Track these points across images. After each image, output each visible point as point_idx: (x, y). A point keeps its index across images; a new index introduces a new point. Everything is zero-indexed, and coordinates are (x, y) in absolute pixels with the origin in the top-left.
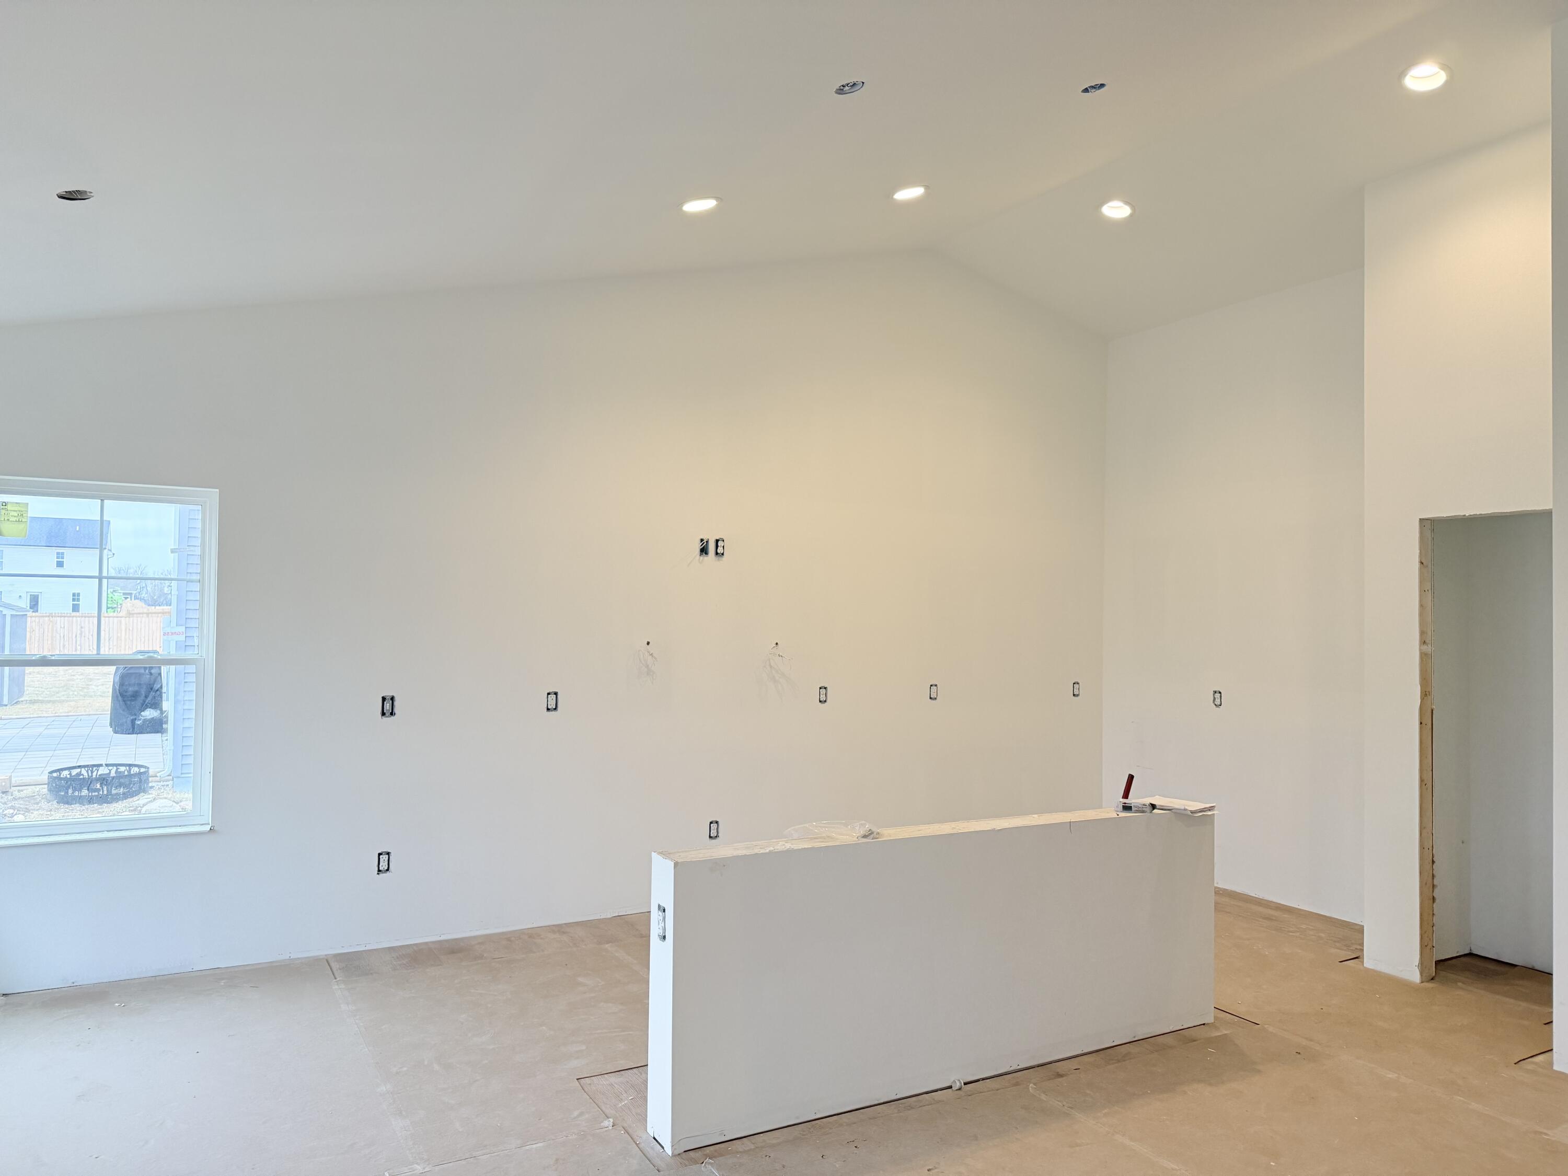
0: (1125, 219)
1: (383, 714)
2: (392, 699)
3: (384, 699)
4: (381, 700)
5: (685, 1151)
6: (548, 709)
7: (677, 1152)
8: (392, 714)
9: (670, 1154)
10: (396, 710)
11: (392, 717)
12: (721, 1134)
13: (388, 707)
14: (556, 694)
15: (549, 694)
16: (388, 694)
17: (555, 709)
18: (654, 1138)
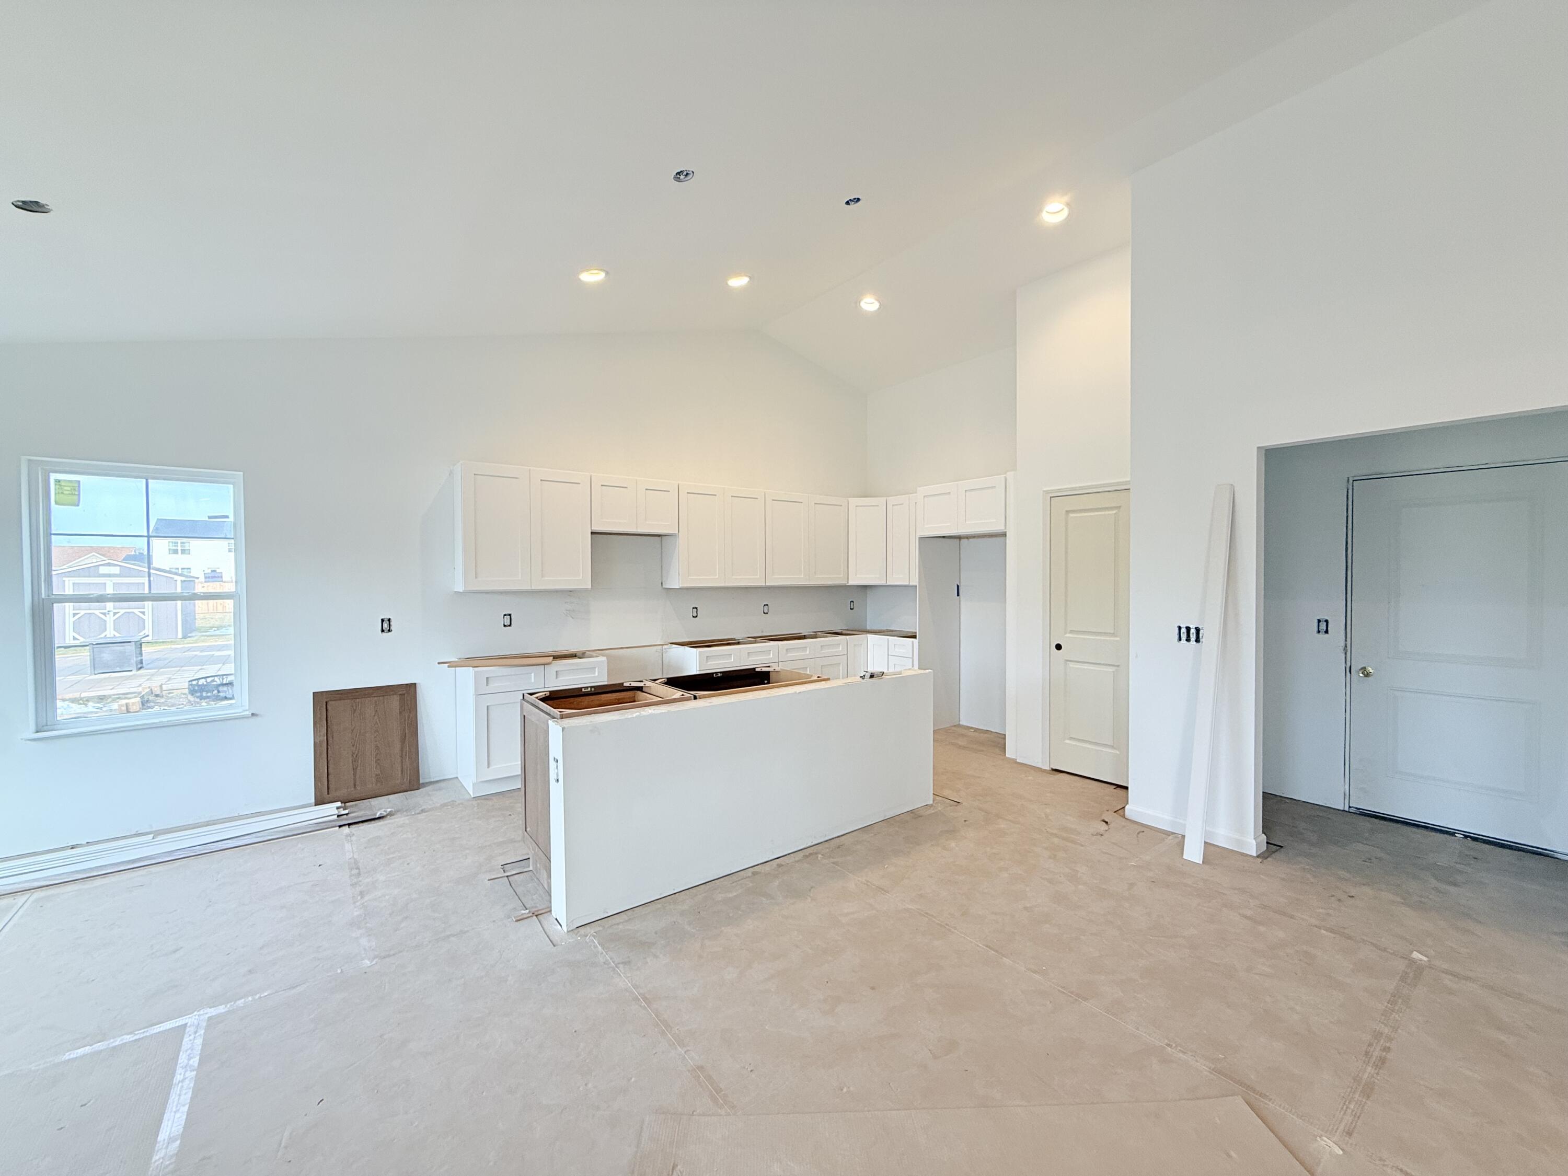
0: (876, 311)
1: (383, 631)
2: (389, 620)
3: (383, 620)
4: (380, 621)
5: (577, 928)
6: (505, 626)
7: (570, 929)
8: (389, 631)
9: (566, 931)
10: (392, 628)
11: (390, 633)
12: (604, 912)
13: (386, 626)
14: (510, 615)
15: (505, 615)
16: (386, 617)
17: (510, 625)
18: (556, 919)
